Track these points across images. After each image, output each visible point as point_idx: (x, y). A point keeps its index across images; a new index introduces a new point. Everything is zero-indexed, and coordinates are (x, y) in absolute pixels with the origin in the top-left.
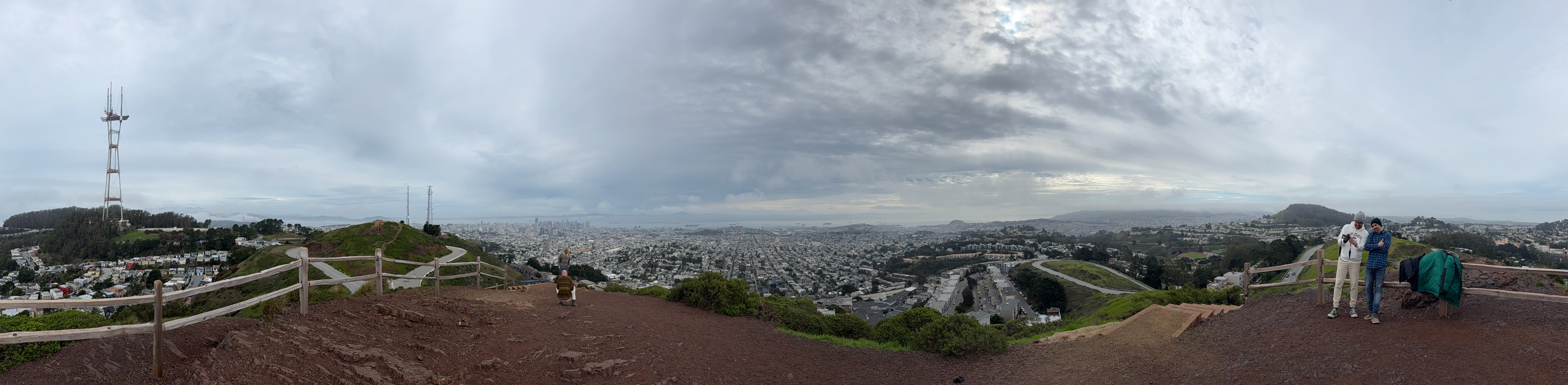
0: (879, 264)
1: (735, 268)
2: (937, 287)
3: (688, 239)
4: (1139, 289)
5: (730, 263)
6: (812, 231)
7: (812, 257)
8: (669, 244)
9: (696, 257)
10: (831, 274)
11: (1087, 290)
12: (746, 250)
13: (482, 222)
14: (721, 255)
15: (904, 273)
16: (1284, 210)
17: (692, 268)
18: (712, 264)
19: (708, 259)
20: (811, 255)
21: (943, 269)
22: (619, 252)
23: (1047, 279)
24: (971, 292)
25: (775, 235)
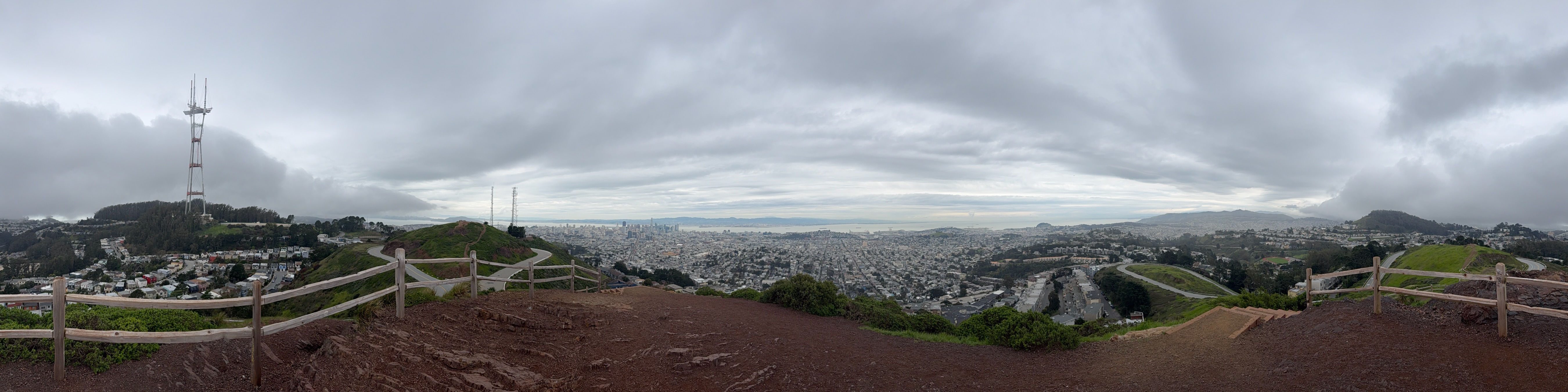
0: (966, 267)
1: (823, 273)
2: (1024, 290)
3: (776, 243)
4: (1223, 293)
5: (818, 268)
6: (899, 235)
7: (899, 261)
8: (758, 248)
9: (785, 262)
10: (919, 278)
11: (1171, 294)
12: (834, 254)
13: (567, 225)
14: (809, 260)
15: (992, 276)
16: (1366, 216)
17: (780, 273)
18: (801, 269)
19: (796, 264)
20: (899, 259)
21: (1030, 272)
22: (708, 256)
23: (1131, 283)
24: (1057, 296)
25: (862, 239)
